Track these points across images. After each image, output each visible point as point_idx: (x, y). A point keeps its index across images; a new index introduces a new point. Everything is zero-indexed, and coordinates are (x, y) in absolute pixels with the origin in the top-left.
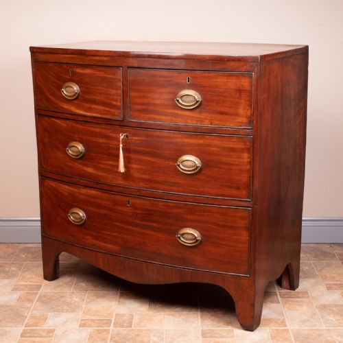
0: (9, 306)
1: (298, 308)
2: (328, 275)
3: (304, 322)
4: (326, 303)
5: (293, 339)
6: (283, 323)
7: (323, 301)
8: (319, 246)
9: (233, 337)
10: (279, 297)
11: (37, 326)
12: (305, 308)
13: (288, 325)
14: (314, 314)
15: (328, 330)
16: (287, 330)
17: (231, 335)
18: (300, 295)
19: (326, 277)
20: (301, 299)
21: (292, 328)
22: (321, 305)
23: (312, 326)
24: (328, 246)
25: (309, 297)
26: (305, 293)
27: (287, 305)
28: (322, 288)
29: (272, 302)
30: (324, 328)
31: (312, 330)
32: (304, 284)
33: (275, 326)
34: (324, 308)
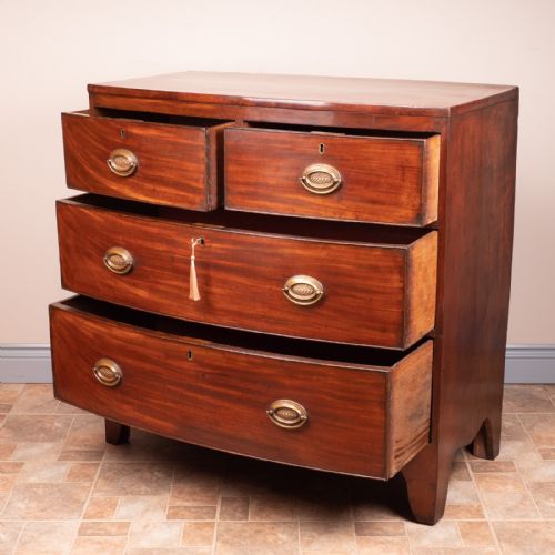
0: (57, 486)
1: (501, 488)
2: (543, 436)
3: (510, 510)
4: (542, 480)
5: (495, 537)
6: (479, 513)
7: (537, 478)
8: (527, 388)
9: (403, 534)
10: (471, 472)
11: (102, 517)
12: (510, 488)
13: (487, 516)
14: (525, 498)
15: (547, 522)
16: (486, 523)
17: (401, 531)
18: (502, 467)
19: (539, 438)
20: (504, 474)
21: (493, 520)
22: (534, 483)
23: (523, 517)
24: (540, 389)
25: (515, 470)
26: (509, 464)
27: (484, 483)
28: (536, 457)
29: (460, 479)
30: (541, 519)
31: (523, 522)
32: (507, 450)
33: (467, 517)
34: (539, 487)
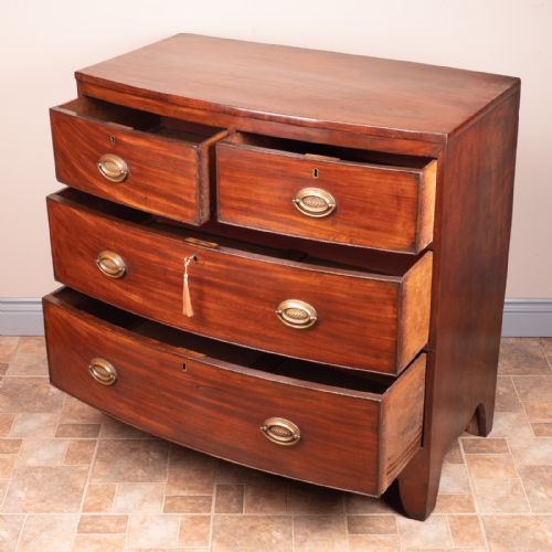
0: (56, 469)
1: (492, 474)
2: (537, 406)
3: (500, 501)
4: (534, 463)
5: (484, 535)
6: (469, 504)
7: (529, 461)
8: (523, 341)
9: (394, 531)
10: (462, 450)
11: (100, 510)
12: (502, 473)
13: (477, 509)
14: (515, 486)
15: (536, 517)
16: (476, 517)
17: (392, 527)
18: (494, 447)
19: (533, 407)
20: (496, 455)
21: (482, 514)
22: (527, 467)
23: (512, 510)
24: (536, 343)
25: (507, 451)
26: (502, 442)
27: (476, 467)
28: (528, 432)
29: (452, 461)
30: (530, 514)
31: (513, 517)
32: (501, 424)
33: (458, 511)
34: (530, 472)
